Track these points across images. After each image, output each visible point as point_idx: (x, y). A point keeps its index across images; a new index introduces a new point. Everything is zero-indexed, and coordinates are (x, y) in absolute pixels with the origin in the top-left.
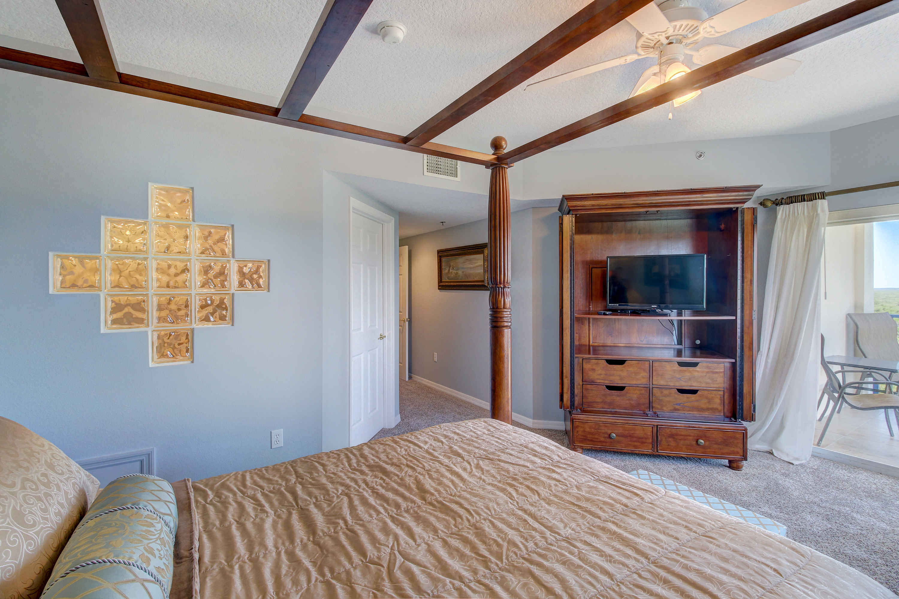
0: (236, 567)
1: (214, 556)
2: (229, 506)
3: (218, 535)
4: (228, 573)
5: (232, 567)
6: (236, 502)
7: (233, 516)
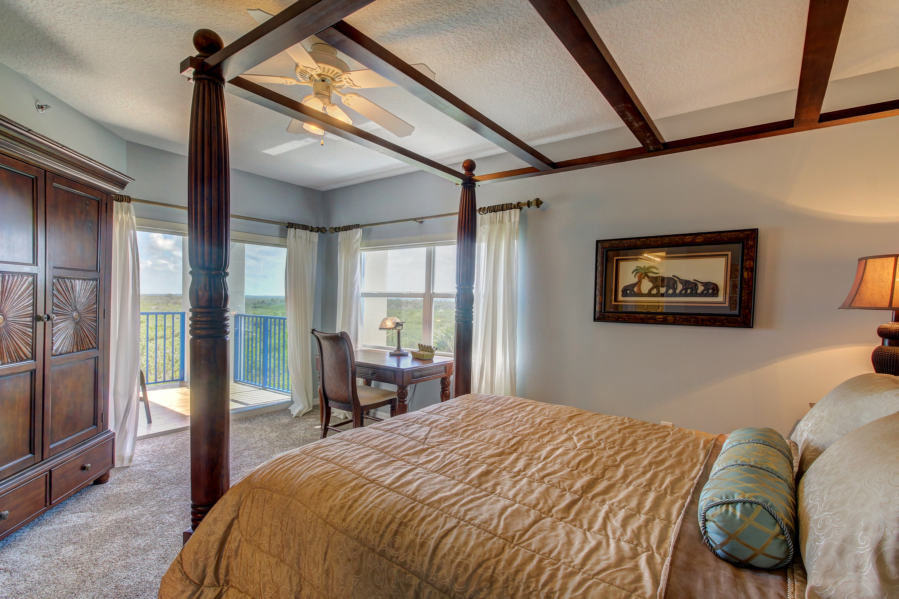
0: (664, 487)
1: (673, 502)
2: (635, 530)
3: (662, 513)
4: (670, 487)
5: (666, 489)
6: (625, 530)
7: (639, 519)
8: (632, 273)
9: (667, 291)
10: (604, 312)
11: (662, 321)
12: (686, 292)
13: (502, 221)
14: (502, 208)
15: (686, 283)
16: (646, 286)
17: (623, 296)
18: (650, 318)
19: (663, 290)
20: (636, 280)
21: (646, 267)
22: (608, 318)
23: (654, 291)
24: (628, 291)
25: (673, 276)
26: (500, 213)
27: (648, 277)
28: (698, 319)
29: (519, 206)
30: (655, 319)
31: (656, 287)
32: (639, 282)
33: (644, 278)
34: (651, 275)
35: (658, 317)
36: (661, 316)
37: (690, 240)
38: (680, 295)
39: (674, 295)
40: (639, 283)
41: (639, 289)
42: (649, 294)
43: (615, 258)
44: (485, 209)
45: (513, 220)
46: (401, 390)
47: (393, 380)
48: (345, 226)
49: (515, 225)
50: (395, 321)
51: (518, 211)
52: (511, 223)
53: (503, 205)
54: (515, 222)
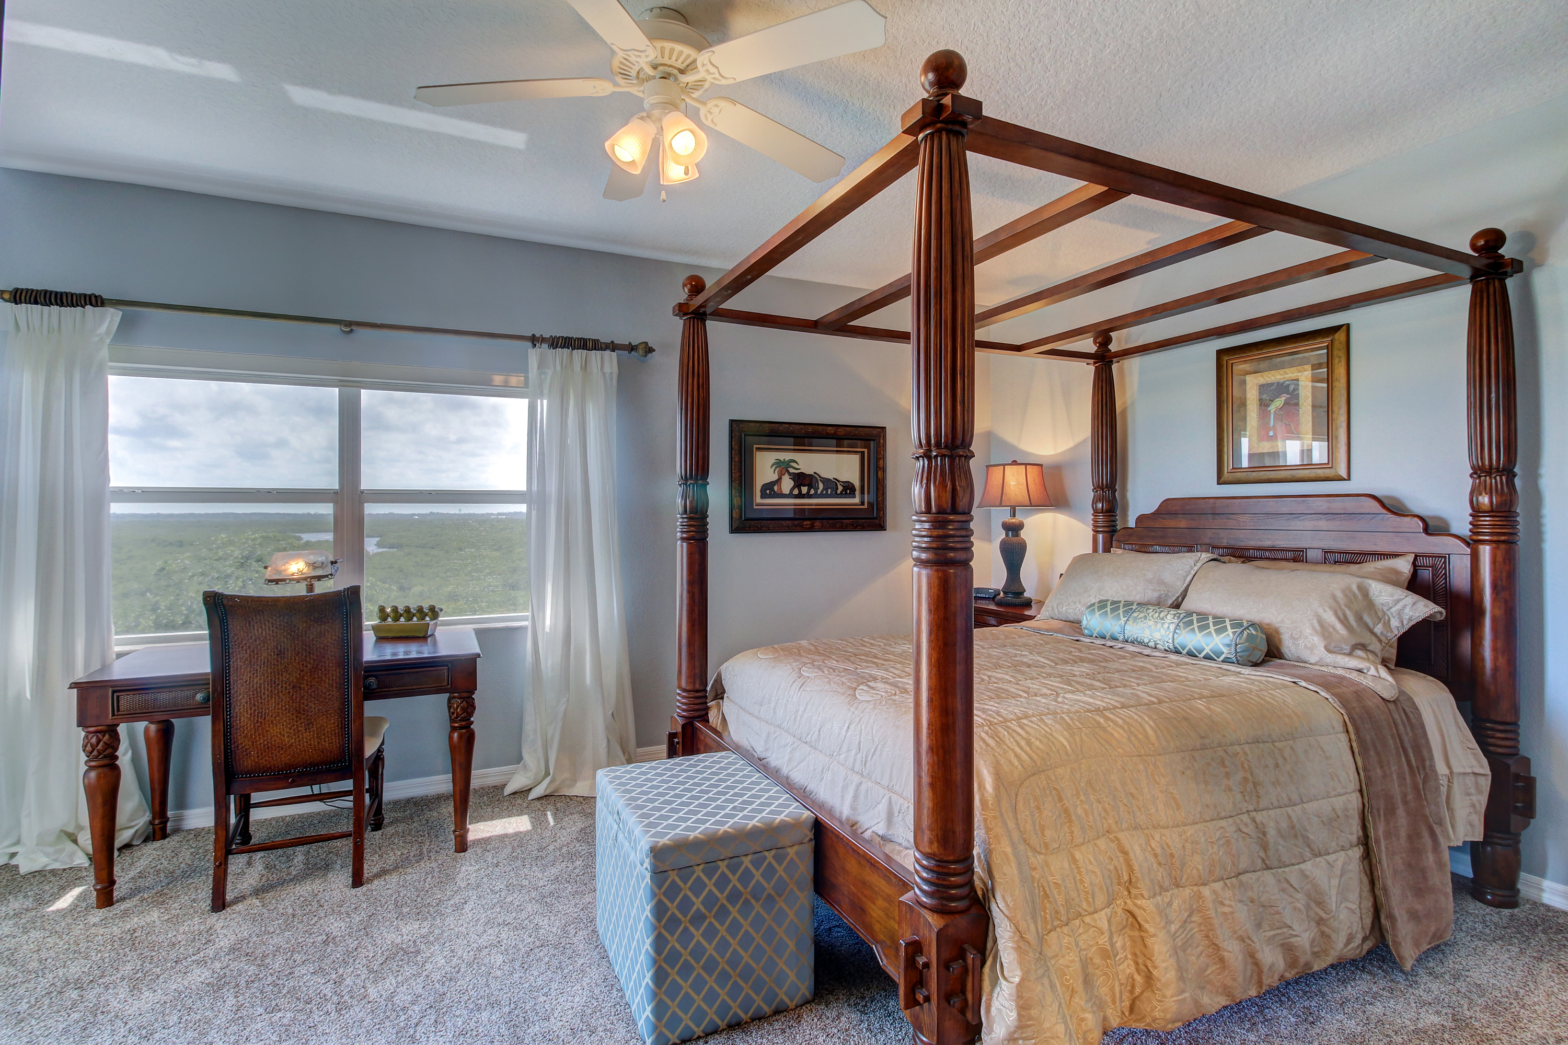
8: (772, 467)
9: (809, 491)
10: (745, 520)
11: (808, 528)
12: (827, 492)
13: (585, 368)
14: (584, 344)
15: (826, 481)
16: (787, 484)
17: (762, 497)
18: (796, 526)
19: (804, 490)
20: (775, 477)
21: (786, 461)
22: (749, 527)
23: (796, 492)
24: (770, 490)
25: (815, 473)
26: (578, 354)
27: (790, 474)
28: (843, 523)
29: (612, 347)
30: (802, 526)
31: (798, 485)
32: (780, 479)
33: (784, 474)
34: (792, 470)
35: (805, 523)
36: (809, 522)
37: (833, 431)
38: (822, 496)
39: (816, 496)
40: (779, 481)
41: (780, 488)
42: (790, 495)
43: (755, 446)
44: (543, 340)
45: (607, 370)
46: (467, 702)
47: (446, 683)
48: (27, 290)
49: (612, 378)
50: (327, 558)
51: (614, 354)
52: (604, 374)
53: (585, 340)
54: (611, 373)
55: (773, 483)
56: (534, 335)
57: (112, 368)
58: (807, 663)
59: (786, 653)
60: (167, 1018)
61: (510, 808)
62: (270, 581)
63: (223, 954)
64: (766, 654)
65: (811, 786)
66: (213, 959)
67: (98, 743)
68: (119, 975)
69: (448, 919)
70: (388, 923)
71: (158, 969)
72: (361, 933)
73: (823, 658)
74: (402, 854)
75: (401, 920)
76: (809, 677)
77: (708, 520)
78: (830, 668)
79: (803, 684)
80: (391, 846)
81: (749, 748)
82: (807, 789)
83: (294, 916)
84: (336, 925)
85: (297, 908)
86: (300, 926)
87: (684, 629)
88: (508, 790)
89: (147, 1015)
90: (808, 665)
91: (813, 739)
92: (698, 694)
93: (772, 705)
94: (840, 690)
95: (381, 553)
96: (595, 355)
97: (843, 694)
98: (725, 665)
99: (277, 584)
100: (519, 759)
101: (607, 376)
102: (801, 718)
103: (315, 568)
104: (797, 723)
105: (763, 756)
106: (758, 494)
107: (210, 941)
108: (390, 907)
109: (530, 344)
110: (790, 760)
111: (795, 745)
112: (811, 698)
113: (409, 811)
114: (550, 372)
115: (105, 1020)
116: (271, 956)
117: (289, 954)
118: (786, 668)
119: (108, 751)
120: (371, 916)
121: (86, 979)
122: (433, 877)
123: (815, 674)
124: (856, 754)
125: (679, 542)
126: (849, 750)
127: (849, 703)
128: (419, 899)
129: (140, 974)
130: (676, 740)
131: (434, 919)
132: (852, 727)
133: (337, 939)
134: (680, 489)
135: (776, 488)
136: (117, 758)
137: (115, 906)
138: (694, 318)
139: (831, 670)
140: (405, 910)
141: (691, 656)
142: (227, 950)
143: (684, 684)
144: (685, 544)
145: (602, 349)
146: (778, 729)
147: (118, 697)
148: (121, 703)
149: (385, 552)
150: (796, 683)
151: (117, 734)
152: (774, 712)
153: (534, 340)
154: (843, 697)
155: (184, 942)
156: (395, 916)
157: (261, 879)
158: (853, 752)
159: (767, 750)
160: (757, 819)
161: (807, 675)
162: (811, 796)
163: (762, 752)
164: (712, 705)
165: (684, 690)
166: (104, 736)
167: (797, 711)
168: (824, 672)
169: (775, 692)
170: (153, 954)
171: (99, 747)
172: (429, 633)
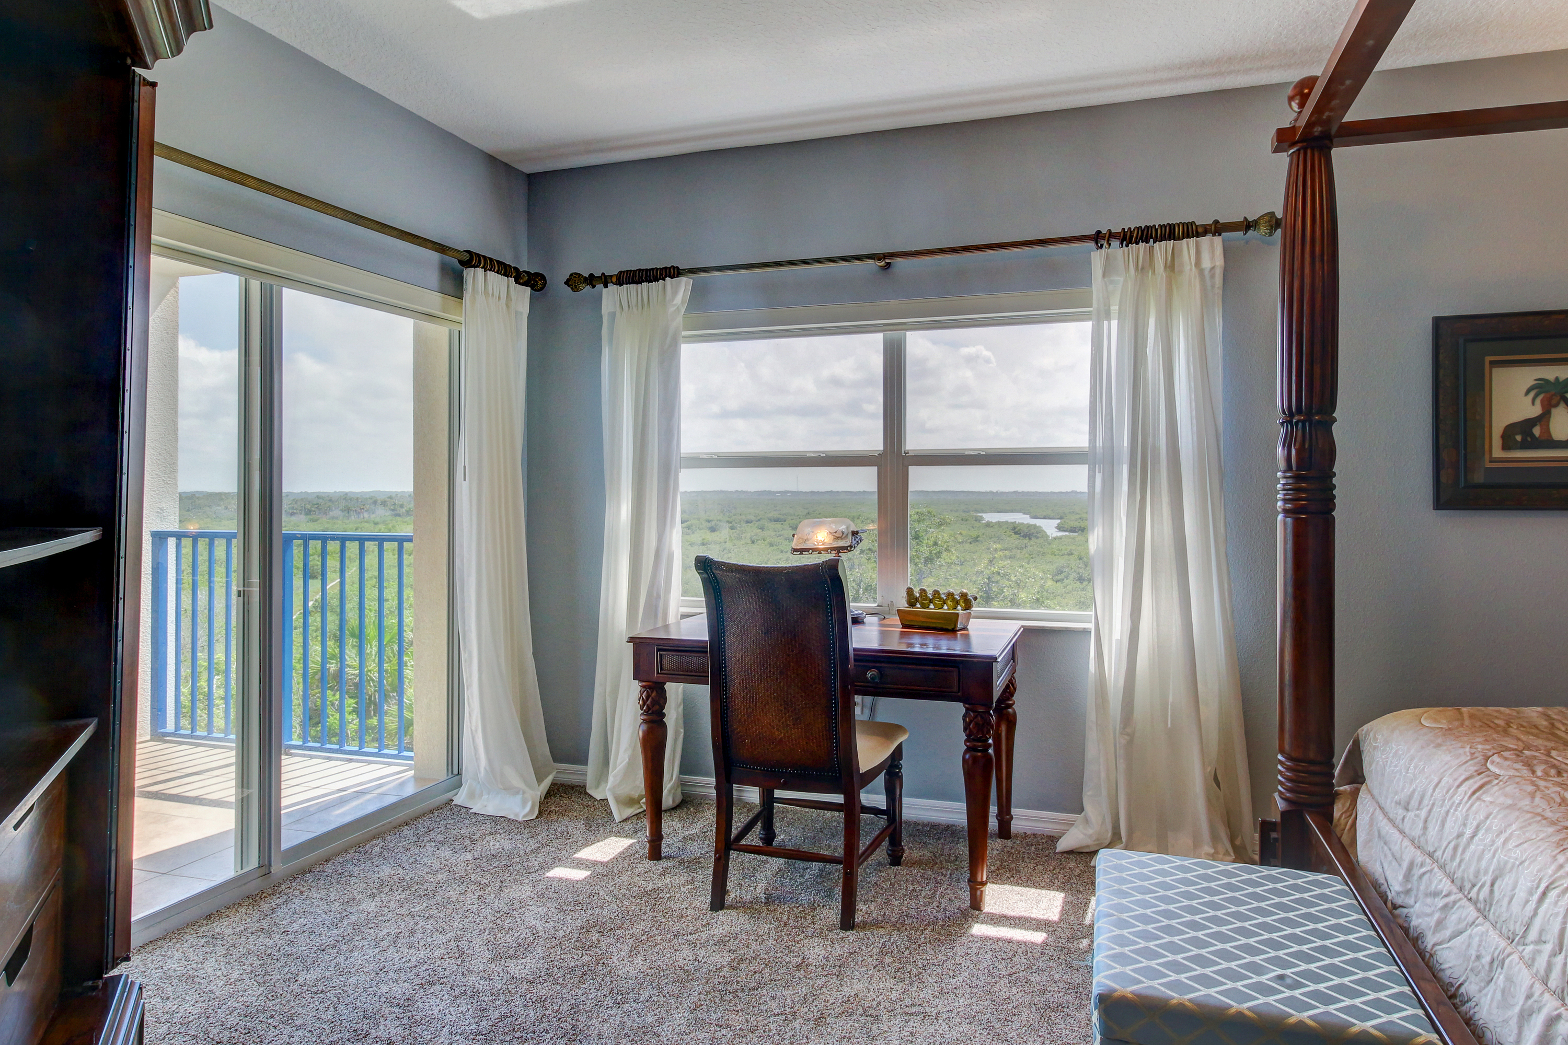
8: (1527, 393)
10: (1466, 487)
13: (1172, 266)
14: (1169, 233)
17: (1506, 447)
20: (1536, 410)
21: (1561, 380)
22: (1475, 499)
24: (1523, 434)
26: (1161, 249)
27: (1565, 403)
29: (1217, 229)
32: (1546, 415)
33: (1556, 405)
40: (1544, 417)
41: (1546, 430)
43: (1488, 359)
44: (1111, 235)
45: (1206, 264)
46: (982, 717)
47: (955, 689)
48: (628, 271)
49: (1213, 276)
50: (847, 528)
51: (1218, 240)
52: (1201, 272)
53: (1172, 227)
54: (1213, 268)
55: (1529, 423)
56: (1099, 232)
57: (684, 337)
58: (1508, 749)
59: (1478, 724)
60: (641, 992)
61: (1057, 870)
62: (795, 550)
63: (712, 942)
64: (1436, 720)
65: (1470, 988)
66: (703, 946)
67: (647, 700)
68: (631, 932)
69: (925, 990)
70: (864, 969)
71: (660, 938)
72: (835, 970)
73: (1550, 744)
74: (914, 890)
75: (879, 971)
76: (1497, 776)
77: (1334, 481)
78: (1554, 766)
79: (1480, 788)
80: (908, 877)
81: (1382, 881)
82: (1462, 990)
83: (785, 924)
84: (816, 951)
85: (792, 918)
86: (786, 938)
87: (1288, 658)
88: (1062, 845)
89: (630, 981)
90: (1506, 754)
91: (1481, 897)
92: (1312, 768)
93: (1423, 813)
94: (1548, 814)
95: (1060, 538)
96: (1187, 246)
97: (1553, 823)
98: (1365, 727)
99: (801, 554)
100: (1080, 809)
101: (1206, 273)
102: (1464, 852)
103: (837, 538)
104: (1457, 860)
105: (1399, 901)
106: (1497, 441)
107: (709, 924)
108: (875, 950)
109: (1092, 245)
110: (1440, 924)
111: (1452, 898)
112: (1487, 818)
113: (942, 840)
114: (1120, 279)
115: (601, 972)
116: (748, 961)
117: (763, 966)
118: (1461, 751)
119: (657, 707)
120: (852, 954)
121: (609, 925)
122: (933, 930)
123: (1512, 773)
124: (1554, 954)
125: (1280, 517)
126: (1540, 941)
127: (1559, 844)
128: (907, 952)
129: (644, 937)
130: (1274, 835)
131: (911, 984)
132: (1553, 894)
133: (810, 968)
134: (1282, 431)
135: (1537, 431)
136: (664, 715)
137: (661, 862)
138: (1305, 149)
139: (1553, 772)
140: (888, 960)
141: (1300, 702)
142: (716, 940)
143: (1287, 747)
144: (1289, 520)
145: (1198, 235)
146: (1428, 860)
147: (661, 656)
148: (664, 661)
149: (1066, 536)
150: (1471, 781)
151: (664, 691)
152: (1425, 828)
153: (1098, 238)
154: (1550, 830)
155: (689, 918)
156: (875, 963)
157: (777, 874)
158: (1548, 948)
159: (1408, 892)
160: (1311, 1013)
161: (1497, 771)
162: (1464, 1008)
163: (1398, 893)
164: (1345, 791)
165: (1289, 758)
166: (652, 692)
167: (1460, 835)
168: (1534, 772)
169: (1431, 791)
170: (663, 920)
171: (648, 702)
172: (959, 626)
